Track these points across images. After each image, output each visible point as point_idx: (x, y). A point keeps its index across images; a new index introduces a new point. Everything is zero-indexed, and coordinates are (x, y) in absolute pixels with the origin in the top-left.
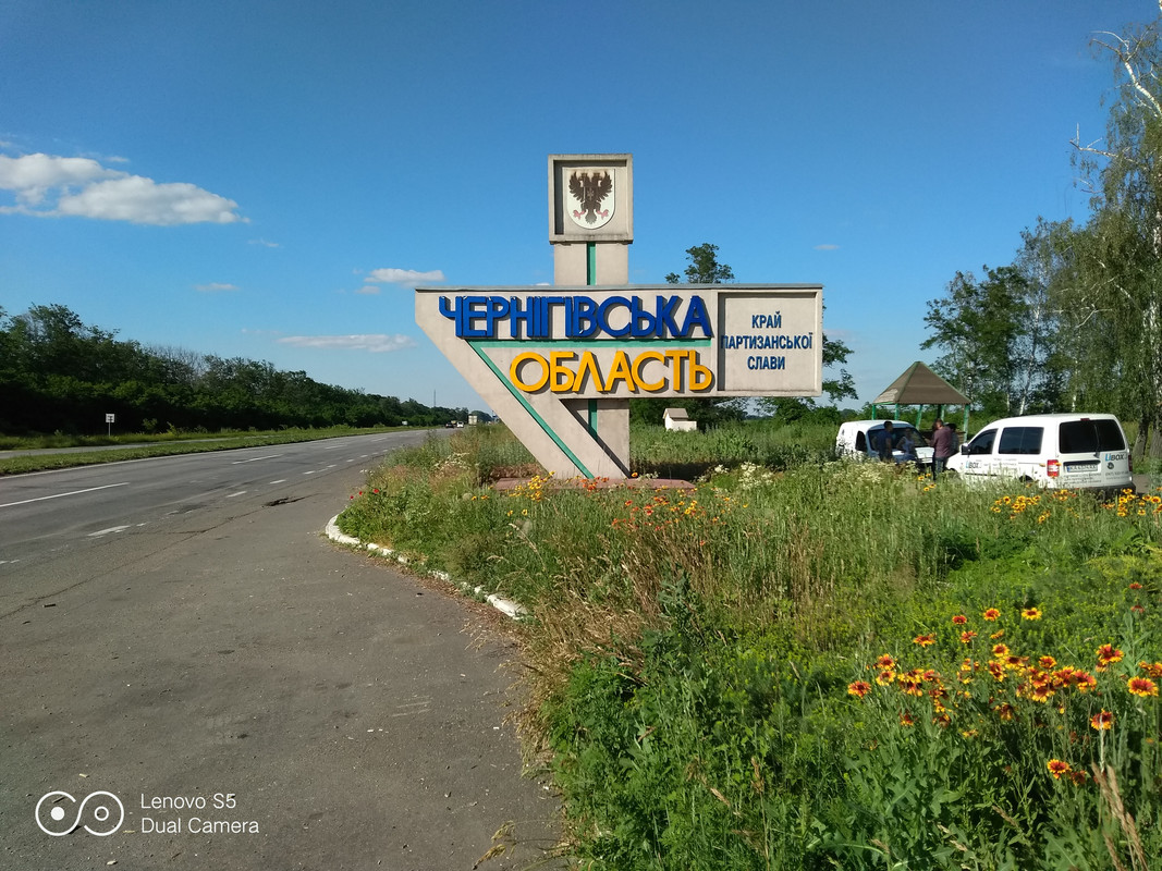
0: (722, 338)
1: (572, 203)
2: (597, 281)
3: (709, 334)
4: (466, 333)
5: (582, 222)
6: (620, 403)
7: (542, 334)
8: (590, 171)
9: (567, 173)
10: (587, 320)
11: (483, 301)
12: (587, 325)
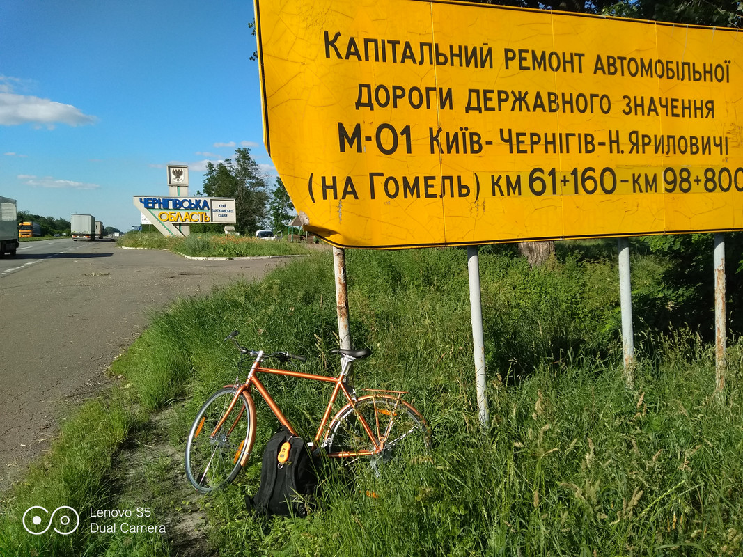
0: (212, 210)
1: (173, 177)
2: (180, 196)
3: (209, 209)
4: (147, 207)
5: (176, 181)
6: (187, 224)
7: (166, 207)
8: (177, 169)
9: (172, 169)
10: (178, 205)
11: (151, 199)
12: (178, 206)
